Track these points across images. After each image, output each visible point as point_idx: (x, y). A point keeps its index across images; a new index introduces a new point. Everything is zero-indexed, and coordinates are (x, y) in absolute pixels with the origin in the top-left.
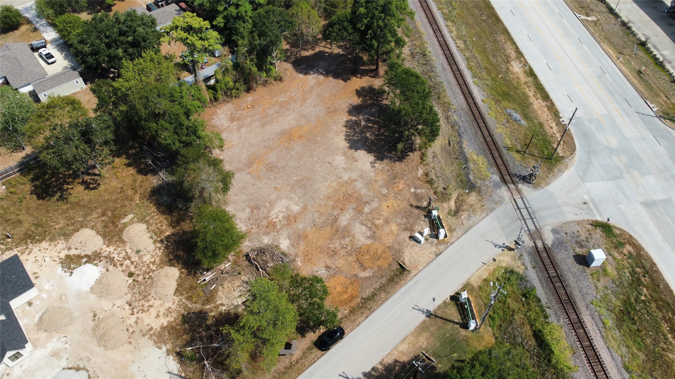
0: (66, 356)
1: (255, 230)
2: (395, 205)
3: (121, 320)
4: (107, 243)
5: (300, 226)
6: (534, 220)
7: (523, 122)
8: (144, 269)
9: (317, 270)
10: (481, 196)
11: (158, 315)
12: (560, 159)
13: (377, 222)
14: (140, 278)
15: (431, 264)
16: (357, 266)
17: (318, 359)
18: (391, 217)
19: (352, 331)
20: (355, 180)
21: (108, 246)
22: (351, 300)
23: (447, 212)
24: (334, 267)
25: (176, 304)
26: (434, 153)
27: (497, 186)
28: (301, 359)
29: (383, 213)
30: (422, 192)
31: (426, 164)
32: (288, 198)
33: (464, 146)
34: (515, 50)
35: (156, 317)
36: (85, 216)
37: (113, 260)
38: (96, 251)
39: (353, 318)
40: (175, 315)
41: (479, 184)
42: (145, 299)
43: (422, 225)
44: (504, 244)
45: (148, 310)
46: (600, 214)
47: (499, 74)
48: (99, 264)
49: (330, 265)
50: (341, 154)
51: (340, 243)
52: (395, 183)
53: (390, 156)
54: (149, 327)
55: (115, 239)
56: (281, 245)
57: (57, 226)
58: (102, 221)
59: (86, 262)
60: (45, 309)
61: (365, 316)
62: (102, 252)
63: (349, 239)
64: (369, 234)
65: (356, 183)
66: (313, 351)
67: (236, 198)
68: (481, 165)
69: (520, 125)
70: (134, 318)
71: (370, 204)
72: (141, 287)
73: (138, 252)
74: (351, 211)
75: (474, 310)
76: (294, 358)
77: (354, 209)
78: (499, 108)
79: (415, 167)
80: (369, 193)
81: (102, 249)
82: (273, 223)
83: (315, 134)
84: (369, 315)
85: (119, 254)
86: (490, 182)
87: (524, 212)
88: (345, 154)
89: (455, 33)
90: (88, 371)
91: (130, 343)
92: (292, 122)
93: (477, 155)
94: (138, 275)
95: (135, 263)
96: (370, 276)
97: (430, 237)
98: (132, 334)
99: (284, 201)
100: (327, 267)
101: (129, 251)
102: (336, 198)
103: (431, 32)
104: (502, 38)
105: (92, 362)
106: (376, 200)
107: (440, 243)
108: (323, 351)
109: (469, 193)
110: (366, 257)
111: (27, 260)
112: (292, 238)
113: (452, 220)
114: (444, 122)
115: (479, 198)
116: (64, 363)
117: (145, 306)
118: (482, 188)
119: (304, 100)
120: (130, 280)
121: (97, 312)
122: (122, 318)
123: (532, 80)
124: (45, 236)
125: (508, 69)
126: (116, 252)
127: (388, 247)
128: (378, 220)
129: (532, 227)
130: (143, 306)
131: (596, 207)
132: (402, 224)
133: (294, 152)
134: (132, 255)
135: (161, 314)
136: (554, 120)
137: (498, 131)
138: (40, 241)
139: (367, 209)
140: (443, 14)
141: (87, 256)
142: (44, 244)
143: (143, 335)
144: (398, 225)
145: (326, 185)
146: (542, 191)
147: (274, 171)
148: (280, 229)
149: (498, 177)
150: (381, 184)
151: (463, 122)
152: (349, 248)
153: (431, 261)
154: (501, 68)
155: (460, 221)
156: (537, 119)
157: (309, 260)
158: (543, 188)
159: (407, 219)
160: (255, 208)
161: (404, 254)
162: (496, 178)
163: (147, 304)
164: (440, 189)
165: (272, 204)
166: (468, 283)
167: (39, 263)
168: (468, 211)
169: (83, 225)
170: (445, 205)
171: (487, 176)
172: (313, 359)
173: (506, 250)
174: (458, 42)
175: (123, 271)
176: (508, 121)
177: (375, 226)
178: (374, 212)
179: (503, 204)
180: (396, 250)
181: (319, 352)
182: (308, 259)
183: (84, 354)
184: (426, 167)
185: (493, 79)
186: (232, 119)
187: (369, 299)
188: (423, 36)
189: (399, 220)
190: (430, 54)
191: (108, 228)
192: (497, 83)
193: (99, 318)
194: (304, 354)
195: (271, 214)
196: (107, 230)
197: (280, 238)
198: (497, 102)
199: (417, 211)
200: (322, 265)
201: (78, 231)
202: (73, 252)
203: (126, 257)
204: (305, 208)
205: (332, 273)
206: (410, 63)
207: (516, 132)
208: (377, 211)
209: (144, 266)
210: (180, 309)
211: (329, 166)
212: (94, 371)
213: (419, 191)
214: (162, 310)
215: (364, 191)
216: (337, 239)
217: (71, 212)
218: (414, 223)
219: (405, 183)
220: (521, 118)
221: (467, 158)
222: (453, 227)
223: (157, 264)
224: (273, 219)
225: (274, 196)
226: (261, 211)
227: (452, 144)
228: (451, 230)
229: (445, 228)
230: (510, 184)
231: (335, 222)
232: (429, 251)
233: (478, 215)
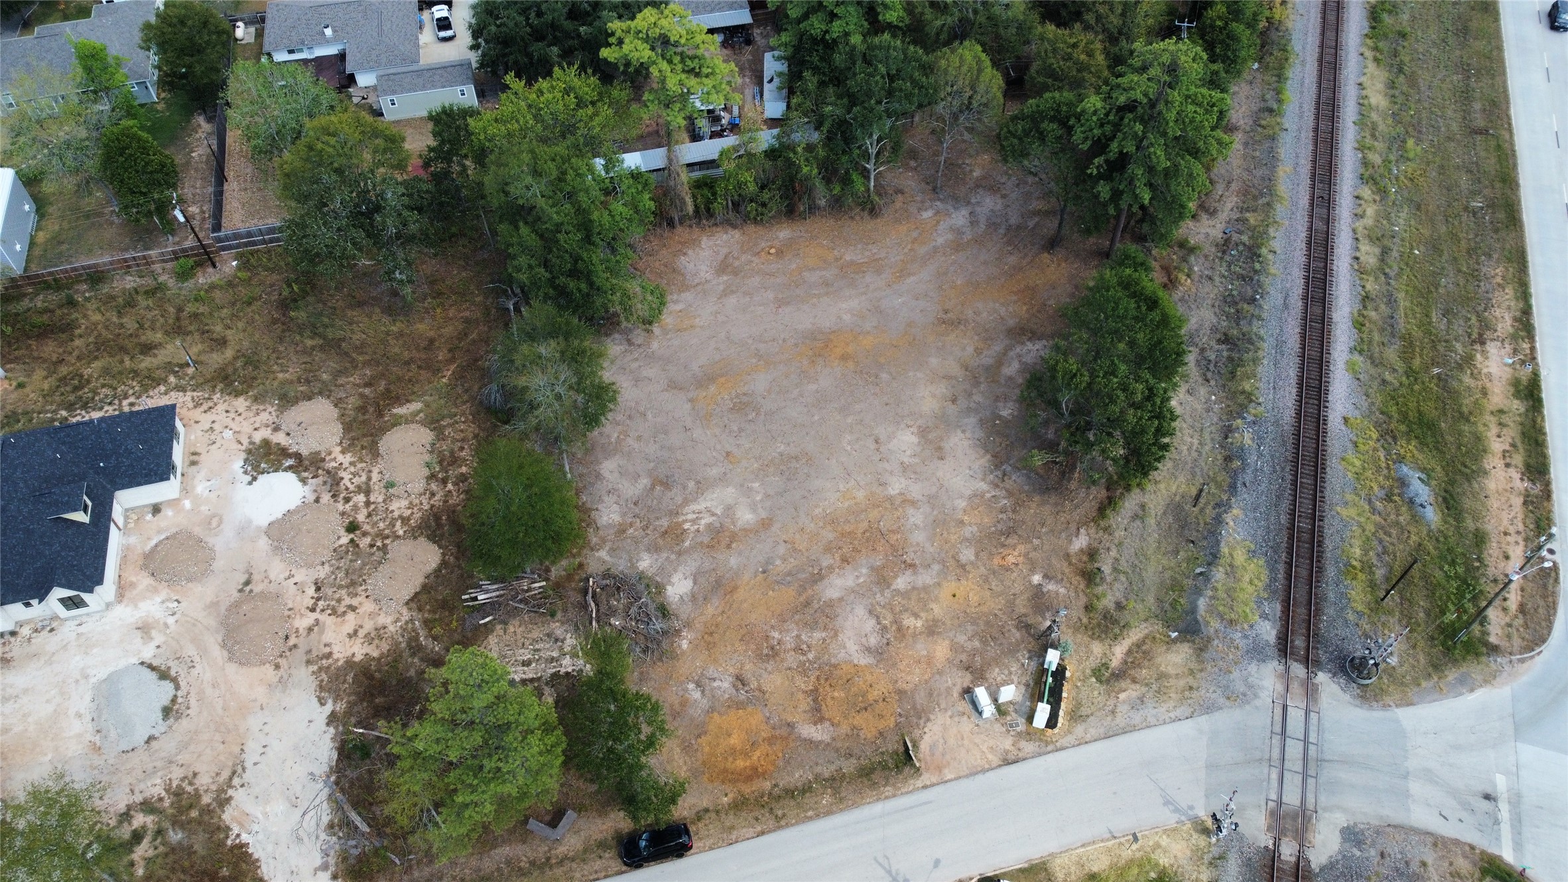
0: (159, 638)
1: (636, 530)
2: (974, 598)
3: (287, 613)
4: (346, 443)
5: (734, 562)
6: (1311, 781)
7: (1432, 515)
8: (381, 525)
9: (716, 675)
10: (1201, 661)
12: (1484, 650)
13: (909, 622)
14: (365, 542)
15: (980, 777)
16: (805, 704)
17: (606, 877)
18: (948, 623)
19: (711, 849)
20: (913, 503)
21: (343, 452)
22: (749, 779)
23: (1093, 666)
24: (754, 685)
25: (399, 624)
26: (1143, 507)
27: (1257, 652)
28: (573, 860)
29: (933, 606)
30: (1057, 593)
31: (1105, 529)
32: (742, 486)
33: (1228, 518)
34: (1518, 314)
35: (350, 636)
36: (338, 374)
37: (338, 484)
38: (318, 453)
39: (730, 820)
40: (385, 647)
41: (1212, 630)
42: (351, 590)
43: (1010, 673)
44: (1191, 808)
45: (345, 612)
46: (1518, 846)
47: (1435, 363)
48: (310, 481)
49: (748, 676)
50: (915, 429)
51: (798, 636)
52: (1003, 546)
54: (327, 650)
55: (365, 441)
56: (669, 588)
57: (280, 375)
58: (362, 395)
59: (290, 468)
60: (174, 530)
61: (759, 829)
62: (327, 458)
63: (824, 635)
64: (873, 641)
65: (911, 511)
66: (607, 855)
67: (636, 446)
68: (1245, 584)
69: (1416, 519)
70: (310, 618)
71: (915, 573)
72: (356, 561)
73: (390, 485)
74: (864, 571)
76: (561, 850)
77: (872, 568)
78: (1381, 454)
79: (1073, 527)
80: (928, 545)
81: (330, 454)
82: (679, 531)
83: (882, 360)
84: (769, 832)
85: (354, 474)
86: (1246, 637)
87: (1294, 750)
88: (923, 432)
89: (1368, 221)
90: (177, 688)
91: (277, 667)
92: (847, 318)
93: (1252, 554)
94: (365, 534)
95: (372, 507)
96: (820, 742)
97: (1013, 710)
98: (290, 650)
99: (731, 490)
100: (740, 680)
101: (375, 477)
102: (848, 528)
103: (1304, 201)
104: (1496, 271)
105: (194, 672)
106: (936, 567)
107: (1031, 734)
108: (626, 864)
109: (1175, 641)
110: (836, 694)
111: (197, 422)
112: (701, 580)
113: (1094, 692)
114: (1212, 439)
115: (1194, 665)
116: (148, 654)
117: (344, 604)
118: (1216, 642)
119: (903, 273)
120: (345, 540)
121: (255, 577)
122: (290, 609)
123: (1522, 410)
124: (250, 387)
125: (1469, 359)
126: (352, 469)
127: (901, 693)
128: (912, 619)
129: (1293, 797)
130: (339, 601)
131: (1517, 821)
132: (964, 651)
133: (813, 387)
134: (376, 487)
135: (361, 633)
136: (1526, 540)
137: (1344, 512)
138: (238, 394)
139: (901, 583)
140: (1365, 163)
141: (298, 456)
142: (241, 403)
143: (308, 662)
144: (955, 648)
145: (841, 487)
146: (1378, 714)
147: (747, 415)
148: (687, 551)
149: (1274, 633)
150: (968, 535)
151: (1260, 456)
152: (811, 656)
153: (984, 771)
154: (1451, 349)
155: (1111, 702)
156: (1476, 519)
157: (710, 646)
158: (1386, 707)
159: (984, 642)
160: (662, 483)
161: (929, 724)
162: (1268, 632)
163: (348, 601)
164: (1108, 602)
165: (702, 487)
166: (1044, 863)
167: (213, 437)
168: (1147, 685)
169: (325, 392)
170: (1097, 648)
171: (1246, 616)
172: (596, 872)
174: (1365, 247)
175: (343, 514)
176: (1389, 498)
177: (899, 629)
178: (914, 596)
179: (1247, 707)
180: (914, 707)
181: (617, 865)
182: (709, 643)
183: (190, 651)
184: (1101, 533)
185: (1410, 372)
186: (723, 268)
187: (790, 793)
188: (1278, 206)
189: (961, 639)
190: (1270, 256)
191: (364, 414)
192: (1416, 387)
193: (251, 591)
194: (585, 851)
195: (686, 510)
196: (361, 417)
197: (675, 571)
198: (1388, 435)
199: (1018, 635)
200: (731, 670)
201: (310, 399)
202: (280, 438)
203: (364, 487)
204: (766, 524)
205: (742, 695)
206: (1207, 264)
207: (1394, 532)
208: (923, 595)
209: (384, 520)
210: (401, 639)
211: (873, 446)
212: (188, 693)
213: (1051, 587)
214: (368, 626)
215: (919, 537)
216: (797, 624)
217: (318, 356)
218: (996, 661)
219: (1026, 555)
220: (1432, 500)
221: (1219, 551)
222: (1084, 711)
223: (410, 526)
224: (686, 521)
225: (714, 472)
226: (669, 494)
227: (1202, 501)
228: (1076, 716)
229: (1063, 705)
230: (1296, 661)
231: (815, 582)
232: (991, 743)
233: (1165, 706)
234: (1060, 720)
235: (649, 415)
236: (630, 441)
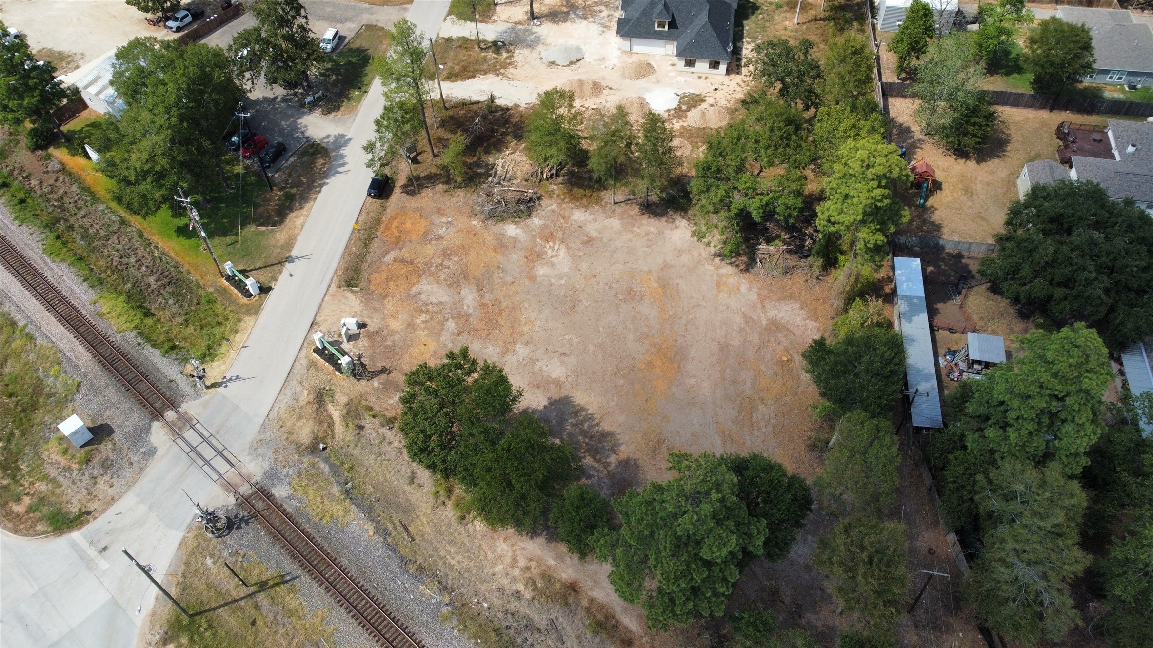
0: (595, 63)
2: (416, 353)
5: (514, 256)
6: (188, 449)
10: (293, 442)
13: (424, 317)
15: (316, 308)
16: (409, 257)
18: (411, 335)
20: (504, 354)
23: (335, 390)
24: (433, 242)
27: (272, 475)
29: (426, 332)
30: (392, 398)
32: (566, 276)
41: (305, 459)
43: (360, 349)
44: (226, 387)
48: (667, 113)
49: (440, 242)
50: (563, 379)
56: (514, 226)
59: (680, 107)
62: (681, 120)
63: (442, 278)
64: (423, 297)
68: (318, 502)
71: (452, 333)
74: (471, 311)
75: (236, 291)
77: (470, 315)
82: (548, 239)
83: (637, 387)
86: (287, 476)
87: (208, 453)
88: (558, 384)
90: (564, 66)
92: (692, 382)
93: (336, 522)
96: (384, 257)
97: (338, 341)
99: (566, 270)
100: (440, 238)
102: (504, 315)
105: (568, 71)
106: (450, 346)
108: (378, 178)
110: (404, 271)
112: (510, 240)
113: (319, 381)
115: (293, 436)
116: (588, 59)
118: (296, 457)
121: (613, 91)
124: (751, 100)
127: (386, 297)
128: (424, 320)
129: (189, 435)
131: (82, 556)
132: (389, 335)
133: (630, 337)
138: (747, 95)
139: (451, 325)
141: (687, 110)
142: (740, 96)
144: (392, 333)
145: (537, 322)
146: (189, 518)
147: (623, 295)
148: (534, 240)
149: (277, 495)
151: (407, 591)
153: (318, 313)
155: (307, 385)
158: (189, 529)
159: (386, 347)
160: (588, 241)
161: (359, 302)
162: (280, 492)
164: (367, 422)
165: (575, 258)
166: (257, 314)
168: (302, 407)
169: (733, 125)
170: (343, 399)
171: (298, 485)
173: (220, 380)
177: (422, 311)
178: (437, 326)
179: (249, 446)
180: (373, 299)
182: (469, 233)
183: (581, 70)
186: (778, 326)
187: (368, 239)
189: (396, 337)
195: (563, 247)
197: (523, 232)
200: (448, 236)
202: (704, 106)
204: (532, 279)
205: (430, 236)
208: (437, 332)
211: (560, 349)
212: (558, 69)
215: (476, 345)
216: (456, 269)
218: (372, 347)
221: (352, 503)
222: (312, 370)
224: (554, 243)
225: (584, 266)
226: (578, 243)
227: (400, 529)
228: (312, 364)
229: (322, 360)
230: (252, 494)
231: (478, 286)
232: (329, 322)
233: (283, 409)
234: (315, 355)
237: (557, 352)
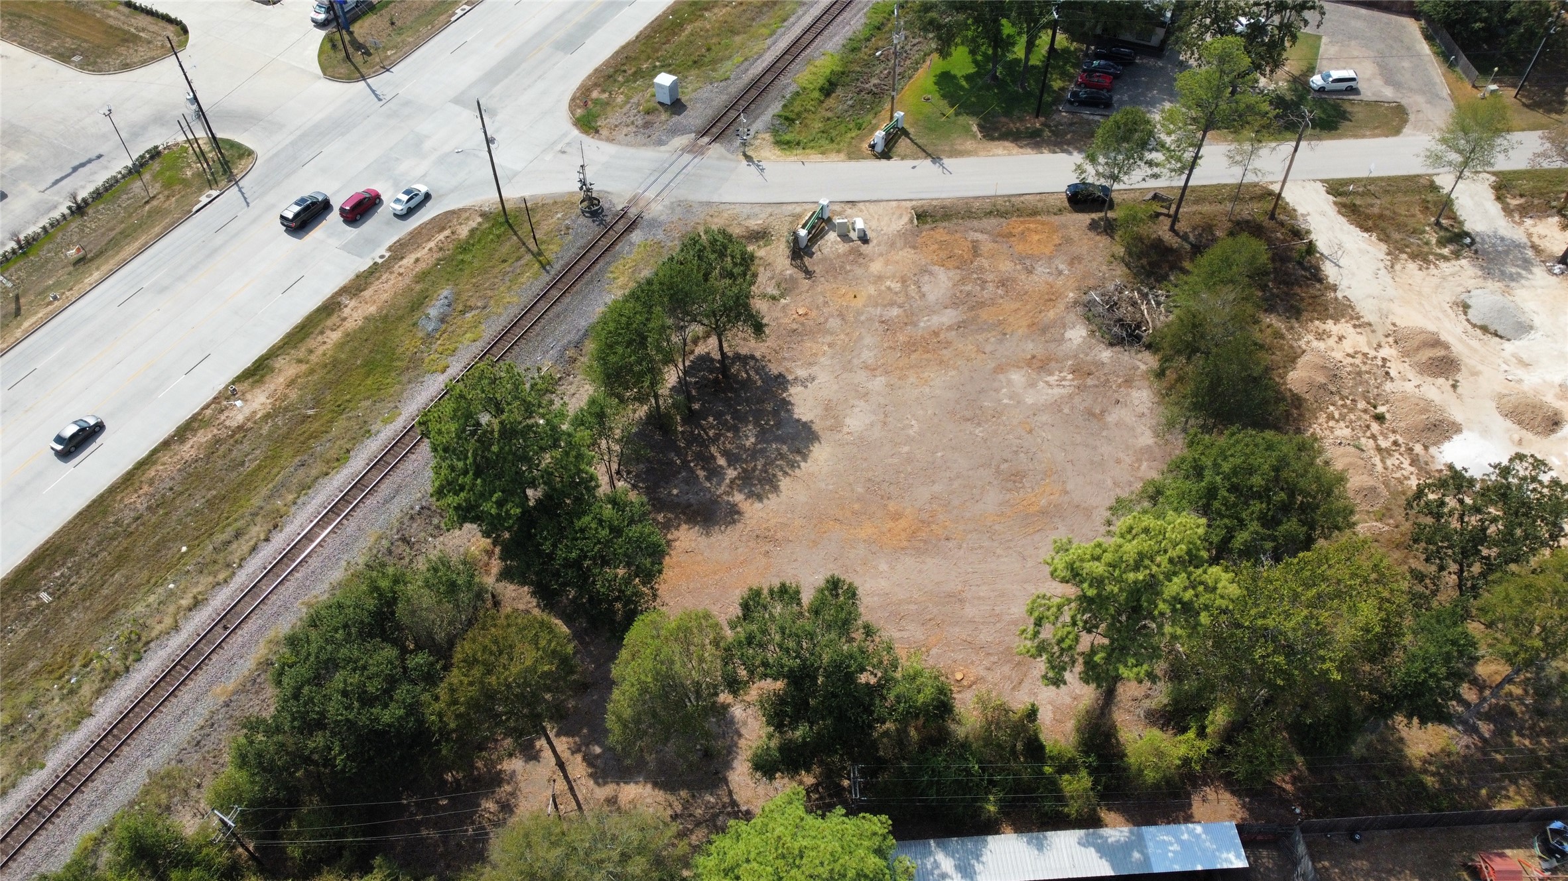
0: (1506, 355)
2: (840, 292)
5: (1030, 346)
7: (445, 293)
8: (1353, 417)
11: (1340, 339)
13: (896, 286)
14: (1362, 405)
15: (876, 199)
18: (866, 282)
25: (1306, 340)
27: (654, 224)
29: (874, 292)
32: (1019, 402)
35: (1344, 338)
37: (1413, 460)
39: (1041, 204)
42: (1358, 370)
43: (830, 248)
44: (749, 165)
49: (1023, 272)
50: (846, 430)
51: (982, 289)
52: (802, 324)
53: (757, 373)
54: (1358, 331)
56: (1085, 334)
60: (1552, 439)
61: (1022, 198)
63: (963, 287)
64: (927, 279)
65: (872, 361)
67: (1122, 455)
68: (632, 264)
69: (459, 294)
70: (1383, 354)
71: (881, 316)
72: (1364, 391)
73: (1360, 451)
74: (922, 324)
77: (916, 325)
78: (439, 344)
80: (865, 333)
82: (1077, 372)
83: (857, 507)
84: (1015, 195)
86: (655, 235)
87: (667, 176)
88: (836, 427)
90: (1467, 321)
93: (611, 283)
94: (1365, 411)
95: (1368, 434)
98: (1389, 335)
99: (1029, 402)
102: (928, 356)
106: (862, 318)
107: (832, 212)
110: (960, 252)
112: (1057, 336)
113: (777, 230)
117: (1360, 362)
118: (679, 235)
120: (1382, 408)
121: (1451, 390)
127: (914, 248)
128: (893, 288)
129: (685, 159)
130: (1365, 363)
132: (860, 264)
133: (937, 488)
135: (1335, 338)
139: (894, 312)
143: (1370, 326)
144: (864, 266)
147: (1009, 469)
148: (1069, 359)
149: (632, 235)
150: (830, 337)
153: (870, 202)
155: (769, 220)
159: (842, 267)
160: (1094, 415)
161: (898, 229)
162: (636, 236)
165: (1056, 406)
168: (740, 225)
171: (646, 245)
173: (755, 160)
177: (904, 281)
178: (887, 300)
179: (681, 200)
180: (907, 239)
182: (1052, 294)
183: (1473, 344)
189: (859, 271)
193: (1447, 380)
197: (1080, 345)
198: (417, 358)
200: (1035, 277)
204: (1000, 369)
205: (1028, 262)
208: (879, 303)
209: (1352, 420)
212: (1456, 317)
214: (1331, 342)
215: (871, 341)
218: (838, 256)
219: (786, 315)
220: (434, 303)
222: (791, 219)
223: (1326, 412)
224: (1073, 380)
225: (1044, 418)
226: (1086, 404)
228: (797, 216)
230: (630, 218)
231: (964, 322)
233: (733, 211)
235: (1109, 482)
236: (1128, 460)
237: (886, 416)
